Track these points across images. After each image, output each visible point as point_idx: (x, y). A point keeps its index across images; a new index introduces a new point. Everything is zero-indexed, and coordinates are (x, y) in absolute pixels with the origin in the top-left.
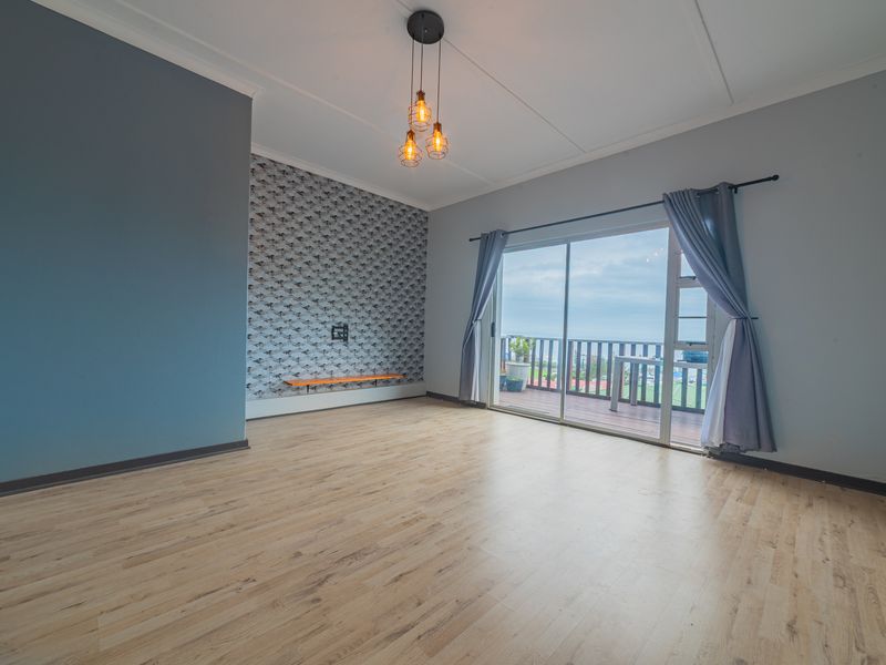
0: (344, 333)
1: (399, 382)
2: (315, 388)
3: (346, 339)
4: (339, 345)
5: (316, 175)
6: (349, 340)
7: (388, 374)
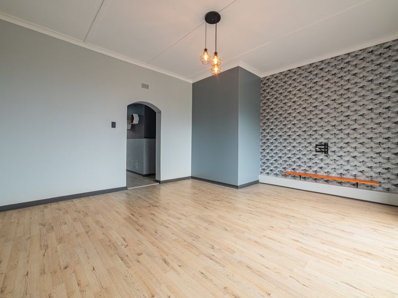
0: (325, 148)
1: (388, 190)
2: (304, 178)
3: (326, 152)
4: (322, 156)
5: (301, 67)
6: (329, 153)
7: (372, 181)
